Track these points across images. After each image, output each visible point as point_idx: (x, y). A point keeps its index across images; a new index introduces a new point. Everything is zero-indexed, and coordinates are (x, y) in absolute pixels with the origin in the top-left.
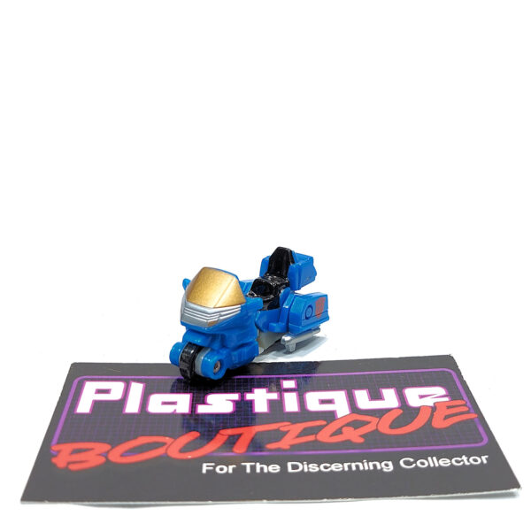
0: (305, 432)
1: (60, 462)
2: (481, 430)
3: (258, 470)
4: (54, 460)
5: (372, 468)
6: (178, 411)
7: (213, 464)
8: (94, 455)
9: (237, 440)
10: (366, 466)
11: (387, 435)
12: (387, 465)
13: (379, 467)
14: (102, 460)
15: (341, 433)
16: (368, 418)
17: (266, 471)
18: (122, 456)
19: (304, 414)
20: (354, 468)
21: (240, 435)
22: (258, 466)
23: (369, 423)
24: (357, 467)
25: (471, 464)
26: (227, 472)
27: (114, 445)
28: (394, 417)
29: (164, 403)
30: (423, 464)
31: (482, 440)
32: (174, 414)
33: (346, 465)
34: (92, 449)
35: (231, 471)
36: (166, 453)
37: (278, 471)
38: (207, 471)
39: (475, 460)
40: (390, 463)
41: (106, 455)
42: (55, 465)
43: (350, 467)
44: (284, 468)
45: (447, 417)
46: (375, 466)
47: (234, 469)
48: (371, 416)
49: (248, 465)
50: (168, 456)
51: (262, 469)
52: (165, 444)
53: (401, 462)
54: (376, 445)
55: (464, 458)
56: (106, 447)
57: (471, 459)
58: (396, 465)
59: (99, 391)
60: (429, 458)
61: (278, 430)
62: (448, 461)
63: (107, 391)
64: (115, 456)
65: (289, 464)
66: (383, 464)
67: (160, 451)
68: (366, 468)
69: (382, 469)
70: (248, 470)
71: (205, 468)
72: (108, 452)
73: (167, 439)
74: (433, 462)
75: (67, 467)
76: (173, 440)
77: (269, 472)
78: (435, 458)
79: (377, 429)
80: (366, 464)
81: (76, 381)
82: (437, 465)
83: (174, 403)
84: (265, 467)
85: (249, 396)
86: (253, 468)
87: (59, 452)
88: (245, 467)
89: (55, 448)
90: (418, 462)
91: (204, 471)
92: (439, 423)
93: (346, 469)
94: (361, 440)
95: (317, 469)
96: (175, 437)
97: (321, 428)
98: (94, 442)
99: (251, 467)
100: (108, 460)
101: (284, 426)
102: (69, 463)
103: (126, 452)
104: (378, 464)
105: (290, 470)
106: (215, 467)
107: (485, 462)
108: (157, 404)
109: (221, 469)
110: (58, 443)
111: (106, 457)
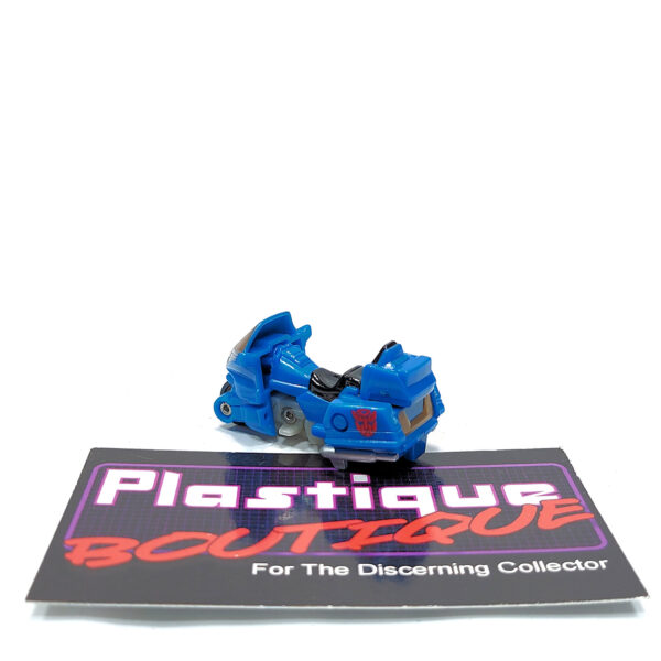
0: (380, 532)
1: (76, 557)
2: (598, 531)
3: (322, 572)
4: (68, 556)
5: (463, 572)
6: (223, 505)
7: (266, 564)
8: (118, 551)
9: (296, 538)
10: (457, 570)
11: (482, 536)
12: (482, 569)
13: (472, 572)
14: (128, 556)
15: (425, 533)
16: (458, 517)
17: (331, 573)
18: (152, 553)
19: (378, 511)
20: (441, 572)
21: (300, 533)
22: (322, 568)
23: (459, 522)
24: (445, 570)
25: (587, 570)
26: (283, 574)
27: (142, 539)
28: (490, 517)
29: (206, 496)
30: (526, 568)
31: (600, 542)
32: (218, 509)
33: (431, 569)
34: (115, 545)
35: (287, 573)
36: (207, 550)
37: (346, 573)
38: (258, 572)
39: (592, 565)
40: (486, 567)
41: (132, 551)
42: (69, 561)
43: (436, 571)
44: (354, 570)
45: (555, 517)
46: (467, 570)
47: (291, 571)
48: (463, 514)
49: (309, 567)
50: (209, 555)
51: (326, 571)
52: (205, 541)
53: (500, 566)
54: (468, 547)
55: (578, 562)
56: (133, 543)
57: (586, 564)
58: (493, 569)
59: (124, 481)
60: (535, 563)
61: (346, 529)
62: (558, 565)
63: (135, 481)
64: (144, 553)
65: (361, 567)
66: (477, 568)
67: (201, 549)
68: (456, 572)
69: (475, 573)
70: (310, 572)
71: (255, 568)
72: (135, 549)
73: (209, 536)
74: (539, 566)
75: (84, 564)
76: (215, 537)
77: (335, 575)
78: (541, 562)
79: (469, 530)
80: (455, 568)
81: (96, 470)
82: (544, 570)
83: (218, 496)
84: (330, 569)
85: (310, 491)
86: (315, 570)
87: (74, 547)
88: (306, 568)
89: (69, 542)
90: (521, 567)
91: (255, 572)
92: (545, 523)
93: (431, 573)
94: (450, 541)
95: (395, 573)
96: (219, 533)
97: (399, 527)
98: (119, 536)
99: (313, 568)
100: (135, 558)
101: (354, 524)
102: (86, 560)
103: (158, 549)
104: (470, 568)
105: (361, 572)
106: (268, 568)
107: (604, 567)
108: (196, 496)
109: (276, 571)
110: (73, 537)
111: (134, 555)
